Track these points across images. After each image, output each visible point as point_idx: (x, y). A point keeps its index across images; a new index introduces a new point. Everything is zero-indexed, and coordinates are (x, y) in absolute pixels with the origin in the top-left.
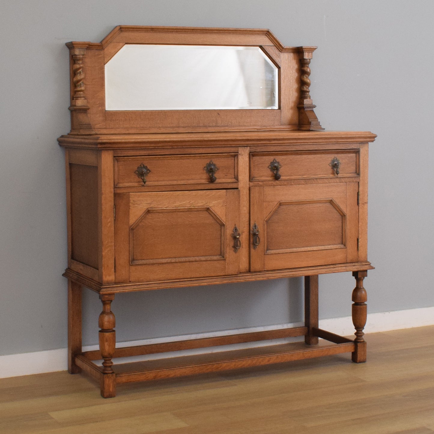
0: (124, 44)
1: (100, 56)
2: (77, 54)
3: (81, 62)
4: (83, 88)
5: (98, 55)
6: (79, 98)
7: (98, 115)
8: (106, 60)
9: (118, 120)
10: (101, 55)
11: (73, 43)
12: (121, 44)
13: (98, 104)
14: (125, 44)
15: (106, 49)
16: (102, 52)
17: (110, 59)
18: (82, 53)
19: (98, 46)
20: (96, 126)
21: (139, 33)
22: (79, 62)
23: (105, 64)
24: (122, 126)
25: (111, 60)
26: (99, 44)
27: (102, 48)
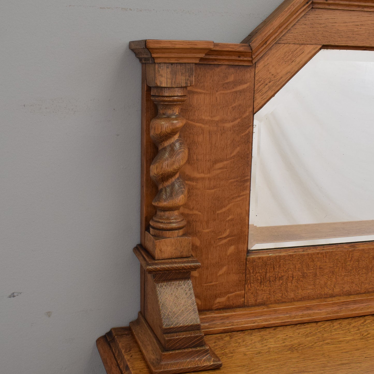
0: (320, 46)
1: (245, 86)
2: (164, 85)
3: (176, 110)
4: (180, 199)
5: (236, 83)
6: (168, 233)
7: (224, 269)
8: (258, 101)
9: (281, 278)
10: (245, 83)
11: (151, 46)
12: (309, 49)
13: (225, 238)
14: (320, 49)
15: (260, 65)
16: (248, 75)
17: (273, 95)
18: (182, 80)
19: (240, 54)
20: (218, 300)
21: (367, 14)
22: (169, 112)
23: (254, 114)
24: (292, 295)
25: (273, 98)
26: (241, 49)
27: (251, 61)
